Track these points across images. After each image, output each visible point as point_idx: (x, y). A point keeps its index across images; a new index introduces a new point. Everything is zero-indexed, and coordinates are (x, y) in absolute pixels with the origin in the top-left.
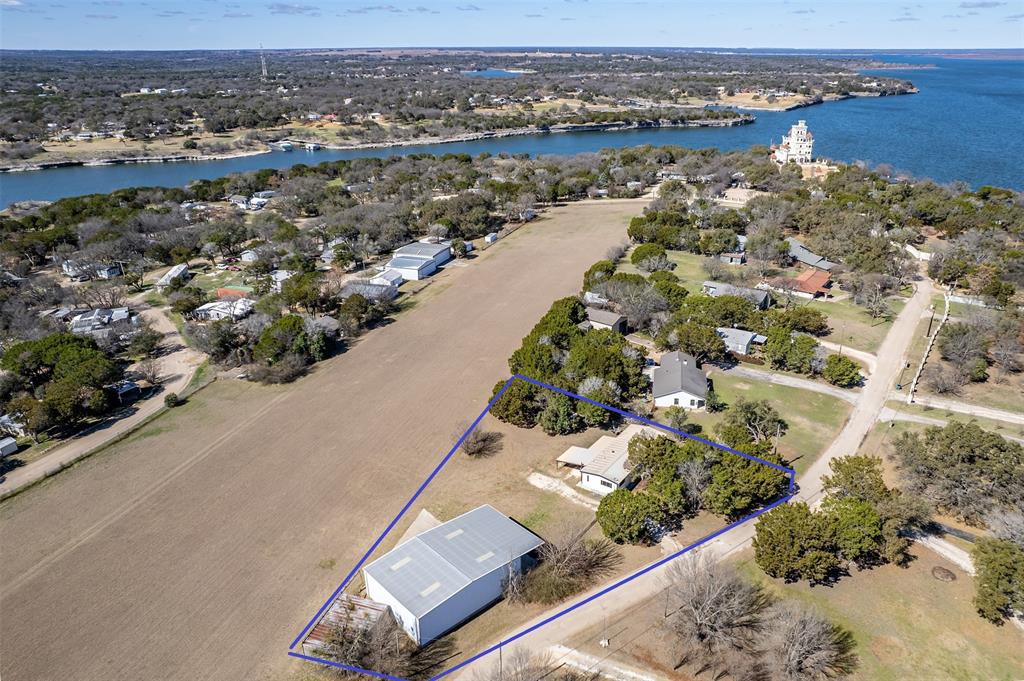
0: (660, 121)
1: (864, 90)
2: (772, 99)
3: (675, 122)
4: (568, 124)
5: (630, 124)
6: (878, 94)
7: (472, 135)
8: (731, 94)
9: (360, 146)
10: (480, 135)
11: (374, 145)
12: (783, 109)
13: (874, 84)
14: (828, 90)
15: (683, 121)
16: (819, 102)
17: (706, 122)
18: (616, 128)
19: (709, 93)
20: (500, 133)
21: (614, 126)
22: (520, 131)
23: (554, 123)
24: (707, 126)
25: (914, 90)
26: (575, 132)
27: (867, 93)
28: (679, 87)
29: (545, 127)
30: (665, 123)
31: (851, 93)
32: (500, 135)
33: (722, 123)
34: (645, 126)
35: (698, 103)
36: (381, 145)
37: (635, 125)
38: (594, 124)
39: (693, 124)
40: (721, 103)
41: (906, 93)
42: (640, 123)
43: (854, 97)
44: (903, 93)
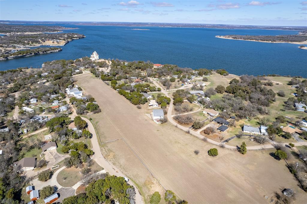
0: (39, 52)
1: (75, 37)
2: (58, 42)
3: (43, 52)
5: (31, 54)
6: (78, 38)
8: (44, 42)
12: (63, 45)
13: (76, 36)
14: (67, 38)
15: (46, 52)
16: (68, 42)
17: (52, 51)
18: (28, 56)
19: (38, 42)
21: (27, 55)
24: (52, 52)
25: (85, 37)
26: (16, 58)
27: (76, 38)
28: (26, 40)
29: (6, 58)
30: (41, 53)
31: (73, 39)
33: (56, 51)
34: (36, 54)
35: (38, 45)
38: (21, 55)
39: (49, 52)
40: (44, 44)
42: (34, 53)
43: (74, 40)
44: (83, 38)
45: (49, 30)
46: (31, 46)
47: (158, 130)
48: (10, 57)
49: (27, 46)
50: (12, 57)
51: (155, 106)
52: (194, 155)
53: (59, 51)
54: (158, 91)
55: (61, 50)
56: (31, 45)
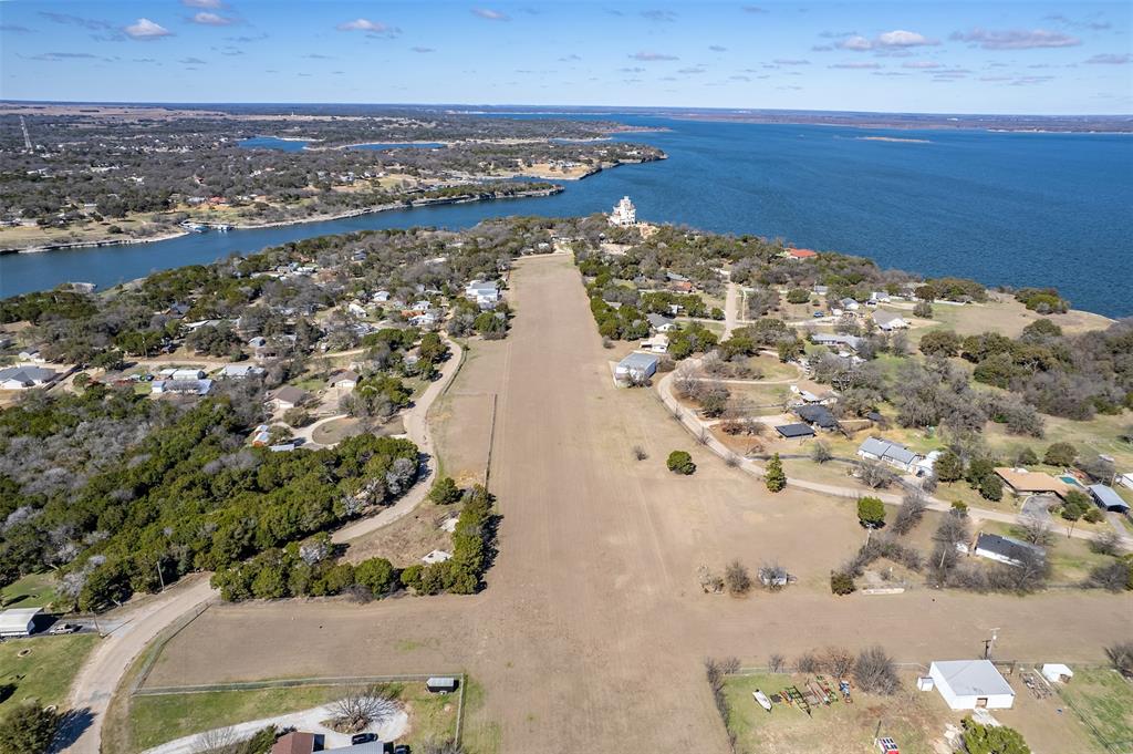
0: (495, 193)
1: (629, 158)
2: (565, 169)
3: (506, 194)
4: (425, 199)
5: (473, 196)
6: (639, 161)
7: (355, 212)
8: (530, 166)
9: (267, 225)
10: (360, 211)
11: (279, 224)
12: (577, 178)
13: (635, 153)
14: (602, 159)
16: (600, 170)
17: (530, 193)
18: (464, 201)
19: (513, 166)
20: (376, 209)
21: (462, 199)
22: (390, 207)
23: (414, 199)
24: (531, 196)
25: (665, 157)
26: (432, 205)
27: (631, 161)
28: (484, 160)
29: (408, 203)
30: (499, 195)
31: (621, 161)
32: (375, 211)
33: (542, 193)
34: (485, 199)
35: (507, 174)
36: (284, 223)
37: (478, 197)
38: (446, 198)
39: (521, 195)
40: (524, 174)
41: (659, 159)
42: (481, 196)
43: (623, 164)
44: (658, 159)
45: (573, 132)
46: (489, 178)
47: (600, 398)
48: (419, 202)
49: (480, 176)
50: (422, 200)
51: (658, 349)
52: (630, 458)
53: (551, 194)
54: (715, 318)
55: (560, 192)
56: (489, 174)
